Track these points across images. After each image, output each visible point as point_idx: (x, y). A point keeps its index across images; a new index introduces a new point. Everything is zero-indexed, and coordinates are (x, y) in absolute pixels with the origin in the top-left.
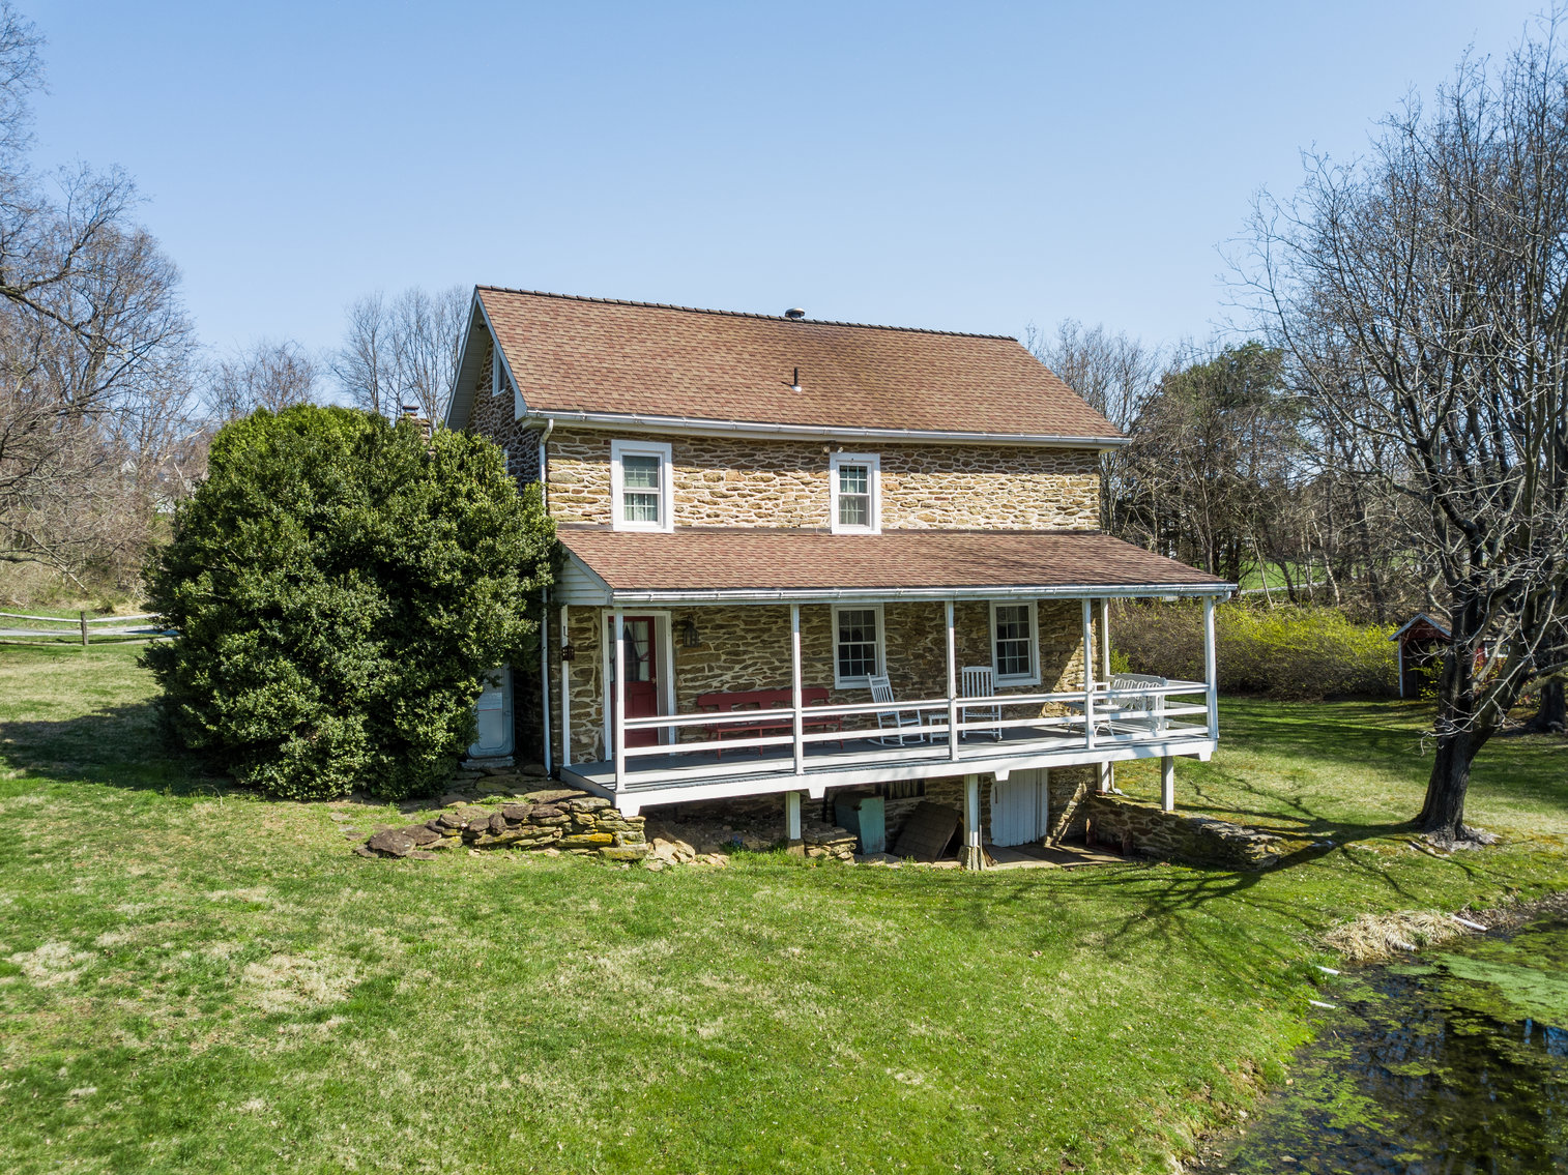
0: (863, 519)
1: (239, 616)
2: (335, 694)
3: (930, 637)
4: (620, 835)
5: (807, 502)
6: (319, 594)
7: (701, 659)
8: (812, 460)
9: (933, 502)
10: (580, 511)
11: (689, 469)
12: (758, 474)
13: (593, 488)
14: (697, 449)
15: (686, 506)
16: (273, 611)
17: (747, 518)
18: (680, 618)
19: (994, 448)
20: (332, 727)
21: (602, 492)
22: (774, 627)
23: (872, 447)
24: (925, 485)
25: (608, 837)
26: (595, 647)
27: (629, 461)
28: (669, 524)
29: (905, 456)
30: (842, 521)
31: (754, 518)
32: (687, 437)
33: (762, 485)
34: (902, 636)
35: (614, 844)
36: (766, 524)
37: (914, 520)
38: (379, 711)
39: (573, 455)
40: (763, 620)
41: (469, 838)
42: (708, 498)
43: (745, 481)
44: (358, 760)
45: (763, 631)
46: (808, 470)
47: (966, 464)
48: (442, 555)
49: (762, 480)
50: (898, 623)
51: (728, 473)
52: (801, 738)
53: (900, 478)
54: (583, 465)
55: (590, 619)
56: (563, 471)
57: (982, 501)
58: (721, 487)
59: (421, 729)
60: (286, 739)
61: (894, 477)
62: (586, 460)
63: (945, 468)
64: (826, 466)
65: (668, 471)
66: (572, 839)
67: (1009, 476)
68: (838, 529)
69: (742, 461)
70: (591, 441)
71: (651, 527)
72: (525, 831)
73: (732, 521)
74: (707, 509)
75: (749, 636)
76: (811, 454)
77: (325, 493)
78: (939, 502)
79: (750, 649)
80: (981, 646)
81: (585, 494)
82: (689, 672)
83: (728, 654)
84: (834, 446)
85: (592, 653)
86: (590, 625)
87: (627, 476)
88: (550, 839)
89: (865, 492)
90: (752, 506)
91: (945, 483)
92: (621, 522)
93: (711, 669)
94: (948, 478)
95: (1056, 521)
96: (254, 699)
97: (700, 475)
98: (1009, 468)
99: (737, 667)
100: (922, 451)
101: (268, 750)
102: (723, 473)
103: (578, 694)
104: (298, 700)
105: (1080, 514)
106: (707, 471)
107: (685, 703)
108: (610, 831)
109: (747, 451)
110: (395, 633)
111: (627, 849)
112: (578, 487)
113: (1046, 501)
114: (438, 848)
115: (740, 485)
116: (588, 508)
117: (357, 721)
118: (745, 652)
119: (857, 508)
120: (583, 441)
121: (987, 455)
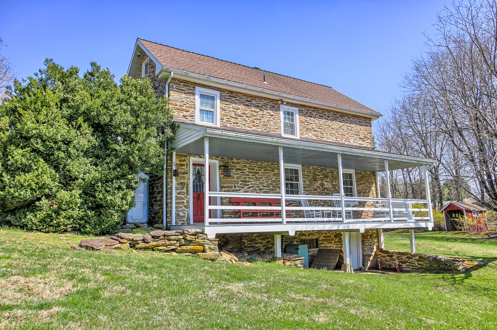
0: (293, 132)
3: (319, 182)
4: (207, 247)
5: (272, 123)
7: (231, 182)
8: (273, 107)
9: (317, 129)
10: (182, 114)
11: (226, 103)
12: (253, 109)
13: (188, 105)
14: (229, 95)
15: (225, 118)
17: (249, 126)
18: (222, 164)
19: (337, 112)
20: (64, 195)
21: (191, 107)
22: (260, 172)
23: (296, 105)
24: (316, 122)
25: (201, 248)
26: (187, 173)
27: (202, 96)
28: (218, 124)
29: (305, 110)
30: (285, 133)
31: (252, 126)
32: (226, 90)
33: (255, 114)
34: (309, 181)
35: (204, 251)
36: (257, 129)
37: (310, 135)
39: (180, 91)
40: (256, 168)
41: (133, 245)
42: (234, 116)
43: (249, 111)
44: (76, 213)
45: (256, 173)
46: (272, 110)
47: (329, 117)
49: (255, 111)
50: (307, 175)
51: (241, 107)
52: (284, 208)
53: (305, 119)
54: (184, 95)
55: (184, 160)
56: (176, 96)
57: (334, 132)
58: (239, 112)
59: (109, 198)
60: (39, 199)
61: (303, 118)
62: (185, 93)
63: (321, 117)
64: (278, 109)
65: (218, 102)
66: (184, 248)
67: (342, 124)
68: (283, 135)
69: (247, 103)
70: (187, 86)
71: (210, 124)
72: (161, 242)
73: (243, 126)
74: (233, 120)
75: (251, 175)
76: (273, 104)
78: (320, 130)
79: (251, 180)
80: (337, 188)
81: (184, 107)
82: (226, 187)
83: (242, 181)
84: (282, 102)
85: (185, 175)
86: (185, 163)
87: (202, 103)
88: (173, 247)
89: (293, 122)
90: (251, 121)
91: (321, 123)
92: (198, 121)
93: (235, 187)
94: (323, 121)
95: (359, 142)
97: (231, 106)
98: (343, 121)
99: (246, 187)
100: (313, 109)
102: (240, 107)
103: (179, 193)
105: (367, 141)
106: (233, 105)
107: (224, 201)
108: (202, 245)
109: (249, 99)
111: (209, 253)
112: (182, 104)
113: (355, 135)
114: (118, 248)
115: (246, 112)
116: (185, 113)
117: (77, 192)
118: (249, 181)
119: (290, 128)
120: (184, 86)
121: (335, 115)
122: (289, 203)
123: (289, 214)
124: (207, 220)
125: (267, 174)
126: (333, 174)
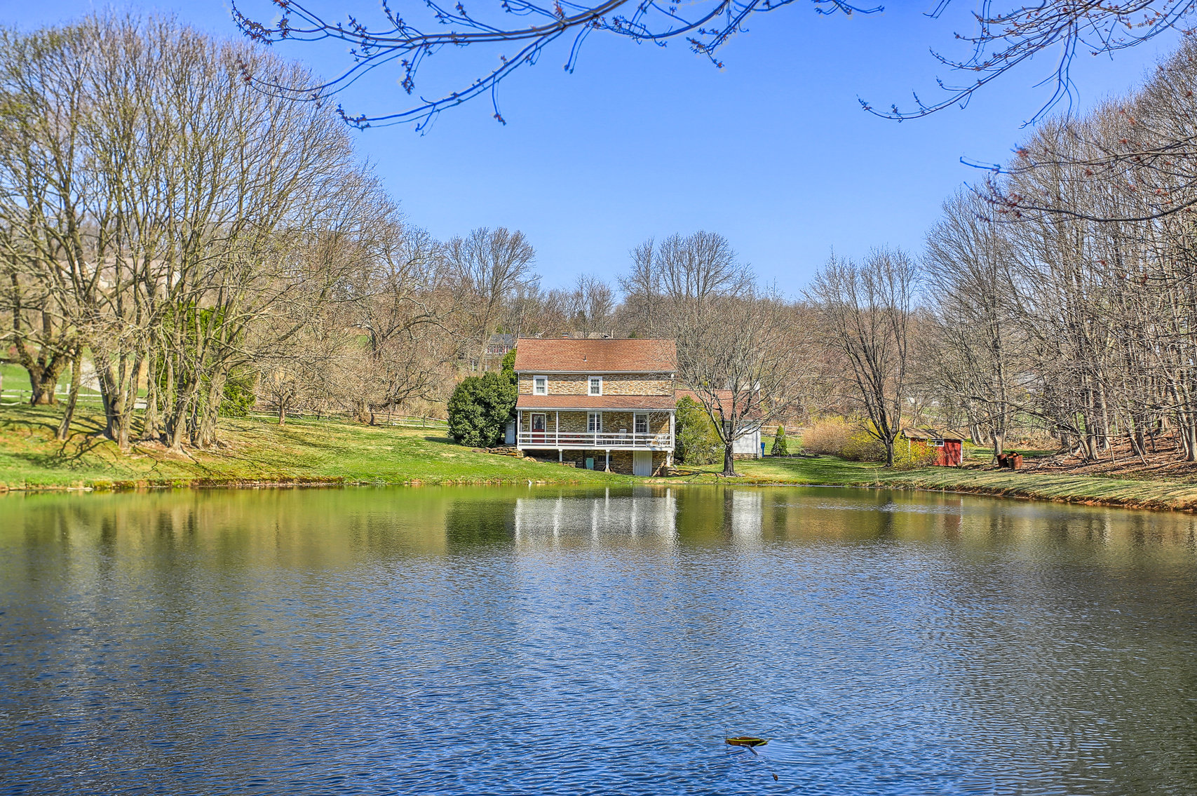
0: (598, 392)
1: (458, 411)
2: (475, 427)
3: (616, 422)
5: (582, 388)
8: (583, 379)
10: (526, 391)
11: (552, 381)
12: (569, 382)
13: (529, 386)
14: (554, 377)
15: (551, 389)
16: (463, 410)
17: (566, 392)
18: (548, 415)
19: (636, 374)
20: (473, 433)
21: (531, 387)
22: (572, 417)
23: (601, 375)
24: (614, 384)
26: (529, 420)
27: (537, 380)
28: (546, 393)
29: (608, 377)
30: (592, 392)
31: (568, 392)
32: (551, 374)
33: (570, 384)
34: (607, 421)
35: (517, 455)
36: (571, 393)
37: (612, 392)
38: (482, 431)
39: (525, 379)
40: (569, 416)
42: (556, 388)
43: (566, 384)
44: (478, 440)
45: (569, 418)
46: (582, 381)
47: (628, 378)
48: (493, 400)
50: (606, 418)
52: (557, 439)
53: (608, 382)
55: (528, 414)
56: (523, 382)
57: (633, 388)
58: (560, 385)
62: (528, 380)
63: (622, 379)
64: (586, 380)
65: (546, 382)
66: (509, 454)
67: (641, 381)
68: (590, 394)
69: (565, 379)
70: (529, 376)
71: (542, 394)
73: (562, 392)
74: (556, 390)
75: (565, 419)
76: (584, 377)
77: (475, 388)
78: (619, 388)
80: (631, 425)
82: (550, 427)
84: (588, 375)
86: (527, 416)
87: (537, 383)
88: (505, 454)
89: (598, 386)
90: (567, 389)
91: (621, 383)
92: (535, 393)
94: (623, 382)
95: (656, 393)
96: (459, 426)
97: (554, 383)
98: (641, 379)
99: (562, 426)
100: (615, 375)
101: (463, 437)
102: (560, 382)
104: (467, 428)
106: (556, 382)
108: (516, 453)
109: (566, 377)
110: (486, 415)
111: (519, 456)
112: (526, 386)
113: (653, 387)
115: (564, 385)
116: (528, 390)
117: (478, 432)
118: (564, 423)
119: (595, 390)
120: (527, 376)
121: (634, 376)
122: (559, 436)
123: (559, 441)
124: (518, 443)
125: (576, 418)
126: (628, 416)
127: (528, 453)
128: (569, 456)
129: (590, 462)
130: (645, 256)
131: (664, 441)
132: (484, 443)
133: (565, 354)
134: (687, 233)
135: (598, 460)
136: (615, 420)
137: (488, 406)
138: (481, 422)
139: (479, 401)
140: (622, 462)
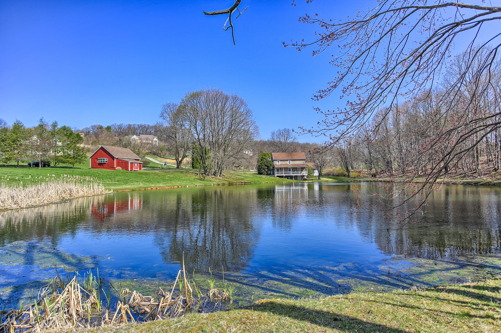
2: (265, 171)
5: (287, 163)
6: (265, 167)
14: (281, 160)
15: (281, 163)
24: (293, 162)
29: (292, 160)
36: (285, 164)
38: (267, 172)
43: (284, 162)
48: (269, 165)
56: (275, 162)
57: (297, 162)
63: (295, 161)
70: (276, 160)
73: (283, 164)
76: (287, 160)
92: (277, 164)
98: (299, 161)
101: (263, 173)
109: (284, 160)
119: (290, 163)
121: (297, 160)
122: (283, 173)
124: (275, 174)
125: (287, 169)
126: (297, 168)
127: (277, 176)
128: (286, 177)
129: (289, 178)
130: (273, 134)
131: (305, 173)
132: (267, 174)
133: (283, 155)
134: (282, 129)
135: (291, 177)
136: (295, 169)
137: (268, 167)
138: (266, 170)
139: (266, 166)
140: (296, 177)
